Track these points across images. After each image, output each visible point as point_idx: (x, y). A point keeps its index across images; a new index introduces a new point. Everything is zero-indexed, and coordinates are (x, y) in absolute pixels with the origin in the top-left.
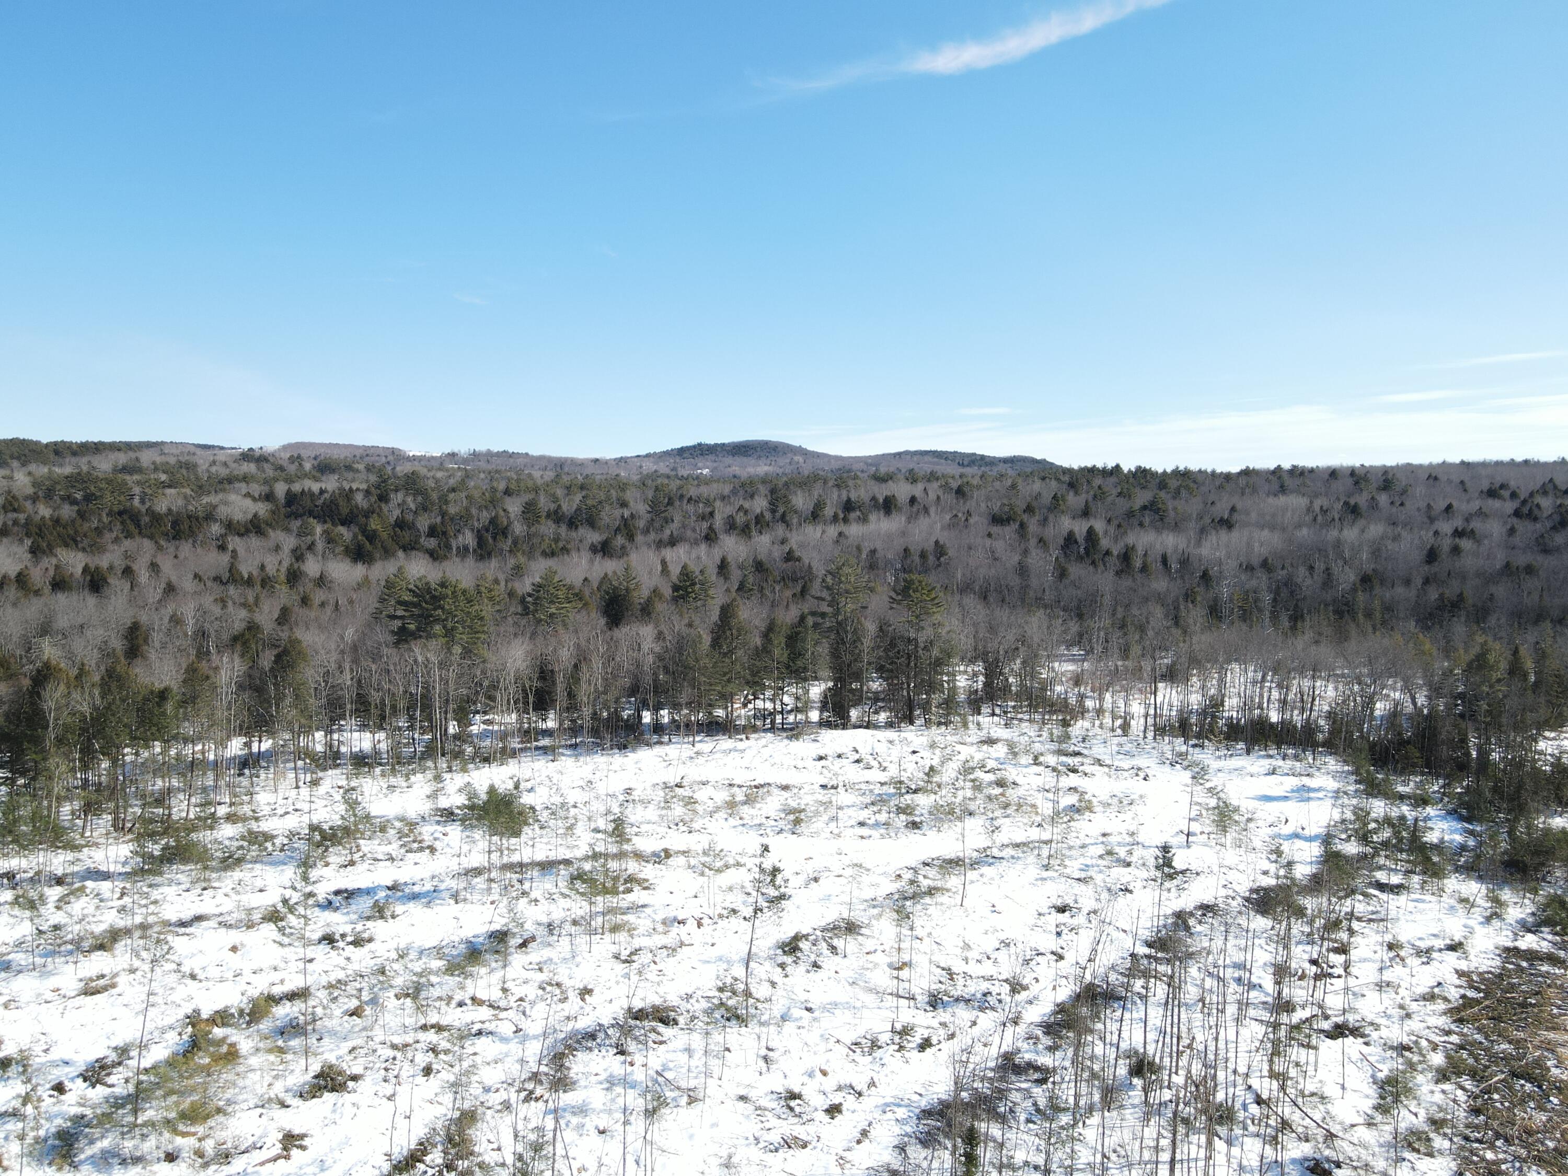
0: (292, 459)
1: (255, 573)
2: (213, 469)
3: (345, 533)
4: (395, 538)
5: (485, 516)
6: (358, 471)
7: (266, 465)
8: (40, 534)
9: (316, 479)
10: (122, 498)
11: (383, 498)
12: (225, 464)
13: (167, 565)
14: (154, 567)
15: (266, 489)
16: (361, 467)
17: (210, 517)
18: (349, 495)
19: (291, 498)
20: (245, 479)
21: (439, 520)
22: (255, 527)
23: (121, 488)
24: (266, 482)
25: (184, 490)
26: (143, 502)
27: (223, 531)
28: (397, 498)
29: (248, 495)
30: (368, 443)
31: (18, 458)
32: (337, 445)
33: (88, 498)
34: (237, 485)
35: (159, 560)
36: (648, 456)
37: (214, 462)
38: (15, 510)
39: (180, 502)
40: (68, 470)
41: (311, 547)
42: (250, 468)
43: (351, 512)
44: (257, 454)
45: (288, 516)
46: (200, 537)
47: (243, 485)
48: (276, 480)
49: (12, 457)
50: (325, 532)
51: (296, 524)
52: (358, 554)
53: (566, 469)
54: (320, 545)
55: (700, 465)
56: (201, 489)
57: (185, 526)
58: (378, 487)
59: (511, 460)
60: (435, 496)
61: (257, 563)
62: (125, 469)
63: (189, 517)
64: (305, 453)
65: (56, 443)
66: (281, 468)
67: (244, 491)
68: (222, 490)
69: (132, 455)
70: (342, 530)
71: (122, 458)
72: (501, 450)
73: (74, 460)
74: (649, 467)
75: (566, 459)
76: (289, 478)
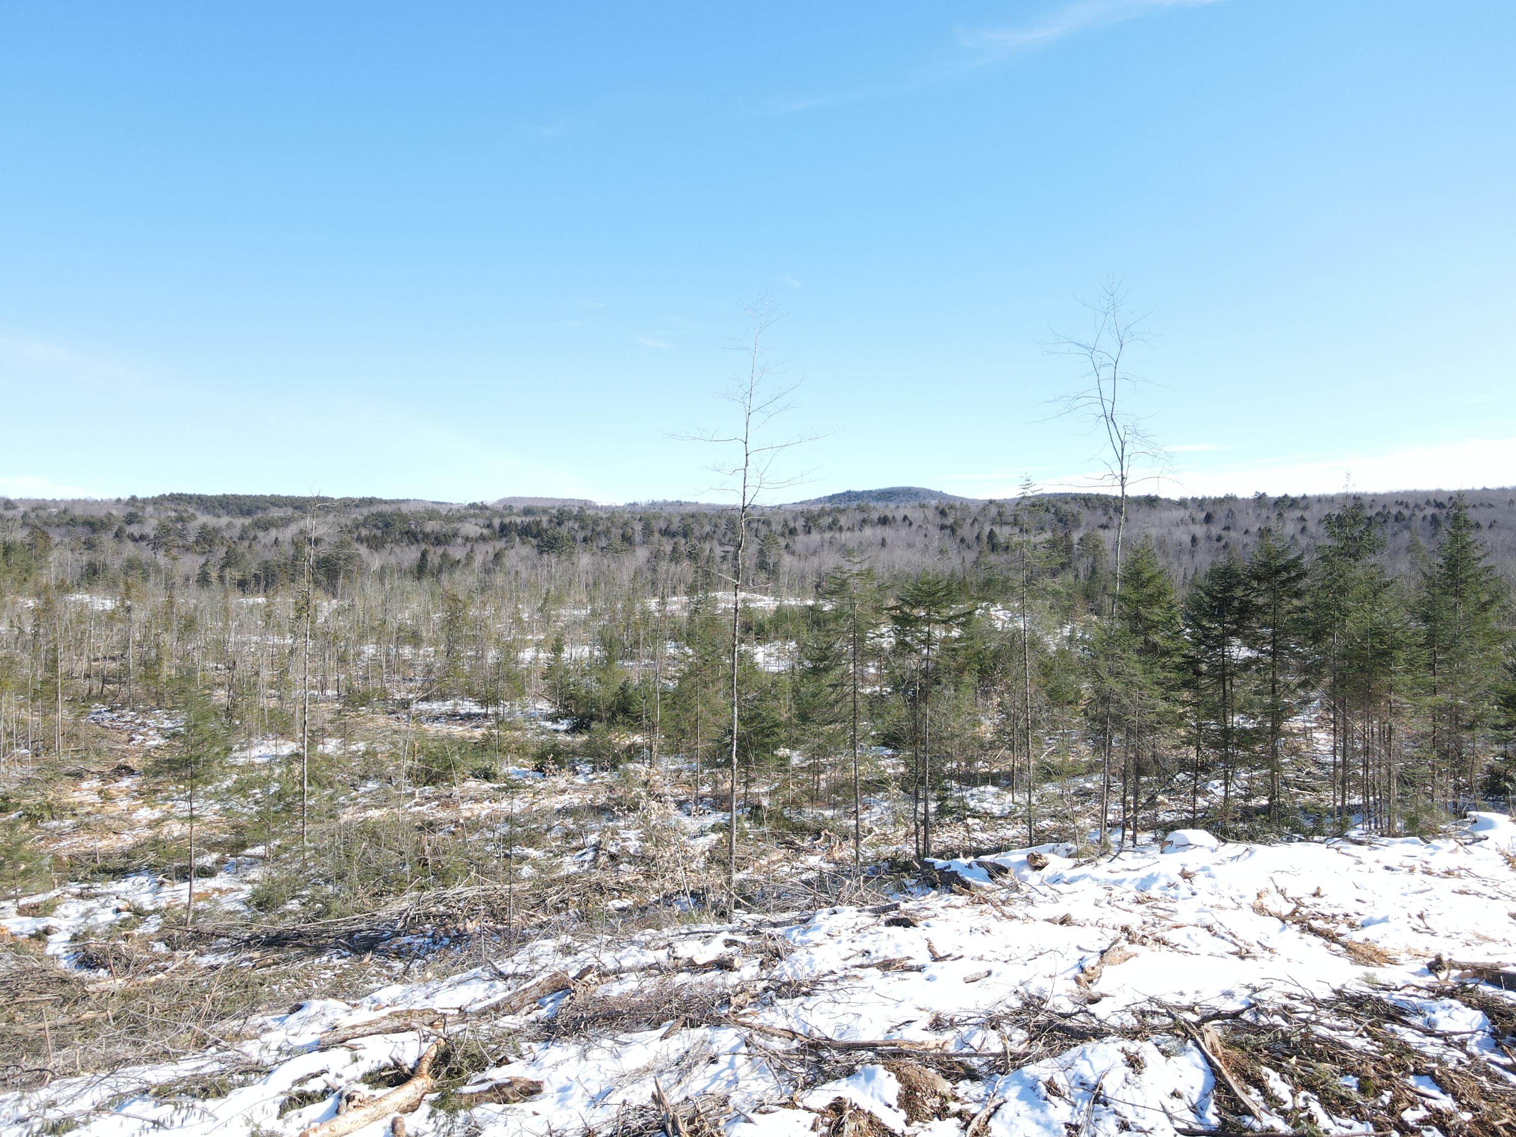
6: (551, 513)
7: (486, 511)
9: (521, 517)
10: (405, 525)
11: (559, 524)
15: (489, 522)
16: (553, 510)
18: (538, 524)
19: (503, 526)
20: (473, 516)
24: (487, 518)
25: (438, 522)
26: (417, 527)
27: (464, 541)
29: (476, 525)
30: (566, 496)
33: (385, 525)
34: (469, 520)
37: (450, 510)
39: (439, 527)
42: (475, 512)
43: (539, 531)
44: (480, 505)
45: (498, 535)
46: (452, 544)
47: (472, 520)
48: (494, 517)
51: (504, 539)
56: (449, 521)
57: (443, 538)
63: (444, 534)
64: (514, 503)
65: (345, 499)
66: (497, 512)
67: (473, 523)
68: (460, 522)
70: (532, 539)
72: (677, 500)
76: (502, 516)
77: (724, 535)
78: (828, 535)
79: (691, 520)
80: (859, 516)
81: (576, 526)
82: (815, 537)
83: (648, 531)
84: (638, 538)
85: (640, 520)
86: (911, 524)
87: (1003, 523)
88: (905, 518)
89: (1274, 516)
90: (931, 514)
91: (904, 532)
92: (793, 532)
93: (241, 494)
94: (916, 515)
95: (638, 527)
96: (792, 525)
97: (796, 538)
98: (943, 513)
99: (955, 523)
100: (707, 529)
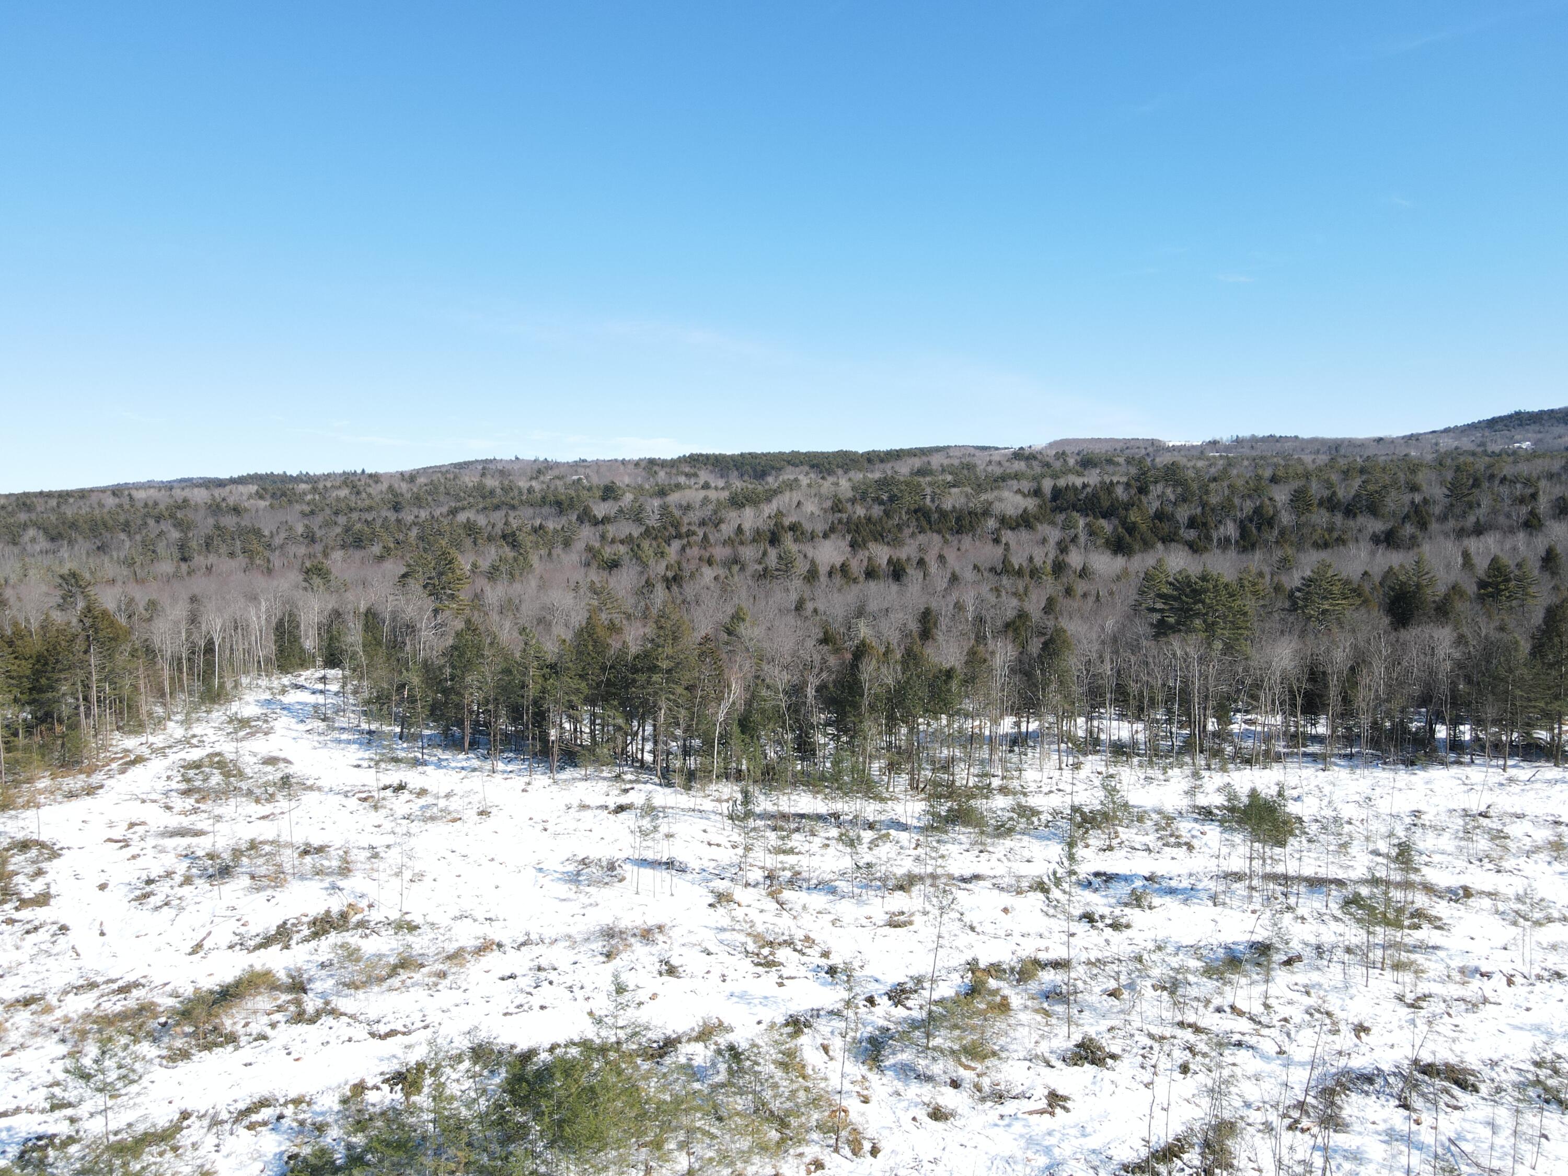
0: (1058, 456)
1: (1024, 564)
2: (990, 469)
3: (1106, 526)
4: (1154, 530)
5: (1249, 506)
6: (1118, 464)
7: (1035, 463)
8: (857, 531)
9: (1079, 474)
10: (917, 498)
11: (1143, 490)
12: (999, 463)
13: (951, 556)
14: (941, 558)
15: (1034, 485)
16: (1121, 460)
17: (986, 513)
18: (1109, 488)
19: (1057, 493)
20: (1017, 476)
21: (1199, 510)
22: (1025, 521)
23: (916, 489)
24: (1034, 478)
25: (965, 489)
26: (933, 501)
27: (998, 525)
28: (1156, 490)
29: (1019, 491)
30: (1129, 436)
31: (842, 467)
32: (1099, 440)
33: (892, 499)
34: (1010, 482)
35: (945, 552)
36: (1447, 431)
37: (990, 462)
38: (840, 511)
39: (963, 500)
40: (877, 475)
41: (1074, 539)
42: (1020, 466)
43: (1112, 505)
44: (1027, 452)
45: (1053, 510)
46: (979, 531)
47: (1015, 482)
48: (1043, 476)
49: (838, 467)
50: (1087, 525)
51: (1060, 518)
52: (1118, 547)
53: (1342, 452)
54: (1082, 538)
55: (1517, 437)
56: (980, 488)
57: (966, 522)
58: (1138, 480)
59: (1278, 445)
60: (1195, 486)
61: (1026, 555)
62: (921, 472)
63: (970, 513)
64: (1069, 450)
65: (868, 453)
66: (1048, 465)
67: (1015, 488)
68: (998, 488)
69: (925, 459)
70: (1103, 522)
71: (917, 463)
72: (1267, 434)
73: (882, 466)
74: (1447, 444)
75: (1343, 441)
76: (1054, 473)
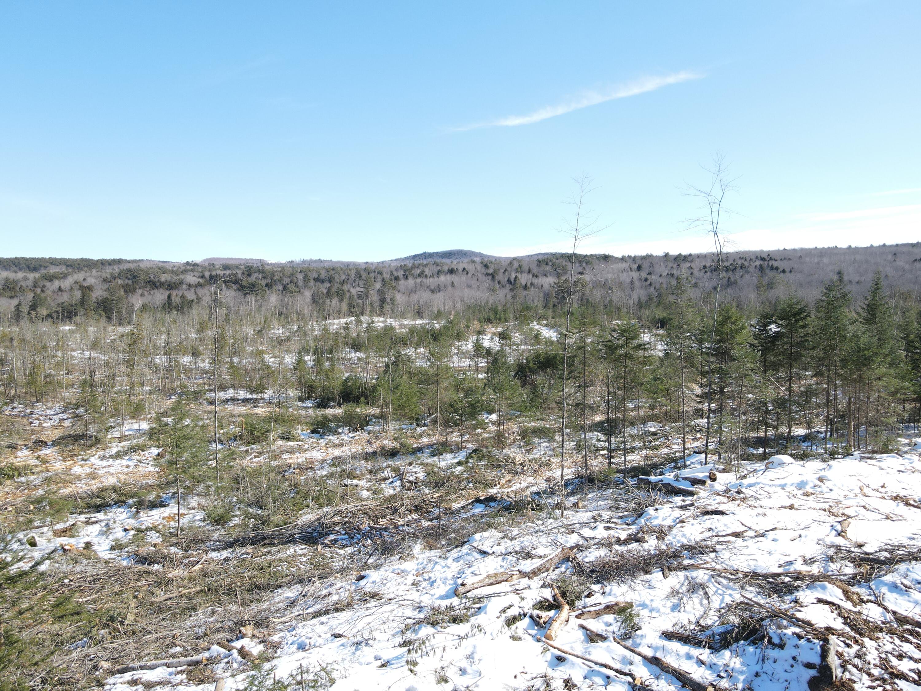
0: (210, 264)
6: (240, 268)
7: (197, 267)
9: (222, 271)
10: (147, 277)
11: (249, 275)
12: (179, 267)
15: (201, 274)
16: (245, 266)
17: (181, 283)
19: (211, 277)
23: (146, 274)
25: (168, 275)
26: (156, 278)
27: (188, 287)
33: (134, 277)
39: (170, 278)
42: (190, 268)
44: (192, 263)
45: (209, 282)
47: (191, 273)
48: (205, 271)
56: (176, 274)
57: (173, 286)
63: (174, 283)
68: (184, 274)
76: (210, 270)
77: (355, 281)
78: (418, 280)
79: (333, 272)
80: (436, 269)
81: (260, 276)
82: (411, 282)
83: (306, 279)
84: (301, 283)
85: (301, 272)
86: (467, 273)
87: (522, 272)
88: (464, 269)
89: (675, 266)
90: (479, 267)
91: (464, 278)
92: (397, 279)
93: (28, 257)
94: (470, 268)
95: (300, 277)
96: (395, 274)
97: (400, 282)
98: (486, 266)
99: (494, 272)
100: (344, 277)
